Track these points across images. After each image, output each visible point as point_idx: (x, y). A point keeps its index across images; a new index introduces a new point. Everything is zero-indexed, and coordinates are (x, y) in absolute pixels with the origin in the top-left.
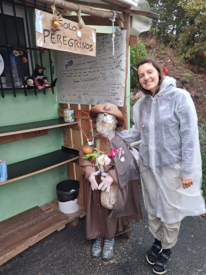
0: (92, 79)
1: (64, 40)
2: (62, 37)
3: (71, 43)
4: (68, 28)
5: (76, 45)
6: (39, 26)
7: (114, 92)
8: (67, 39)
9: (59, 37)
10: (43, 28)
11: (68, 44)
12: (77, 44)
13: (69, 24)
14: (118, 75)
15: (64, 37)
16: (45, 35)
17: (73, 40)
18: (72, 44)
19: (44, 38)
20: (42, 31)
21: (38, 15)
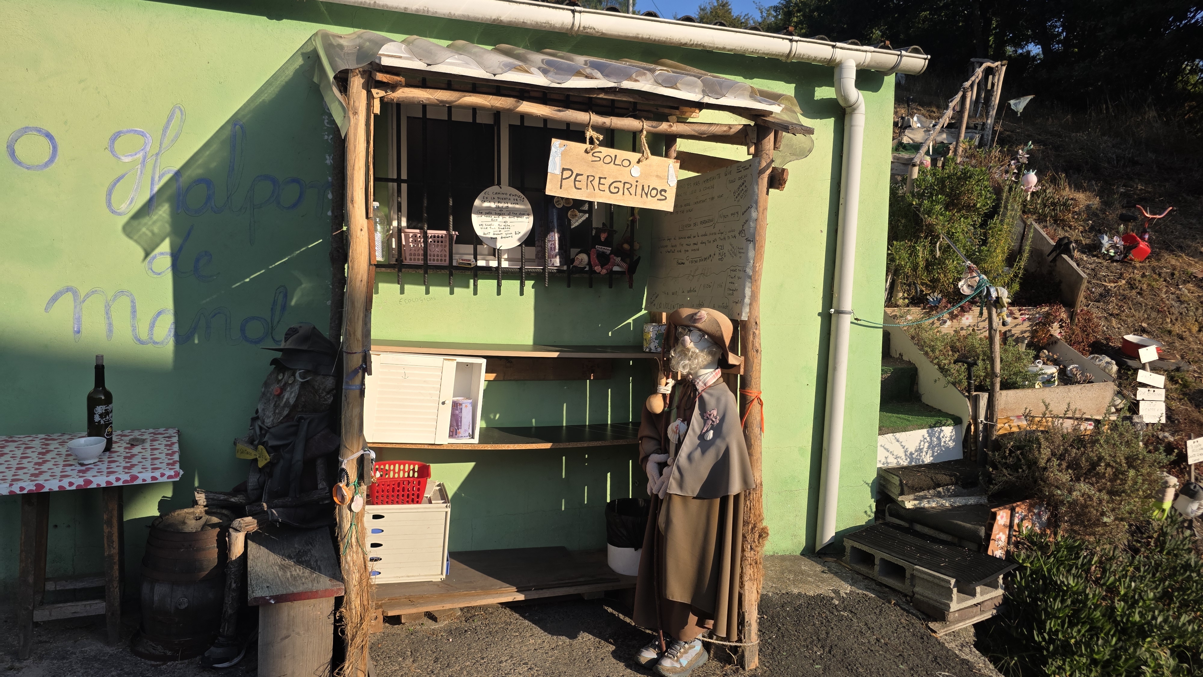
0: (705, 259)
1: (599, 183)
2: (597, 180)
3: (615, 187)
4: (613, 162)
5: (626, 190)
6: (555, 163)
7: (732, 287)
8: (607, 182)
9: (591, 178)
10: (562, 165)
11: (607, 190)
12: (628, 189)
13: (616, 156)
14: (741, 251)
15: (600, 178)
16: (564, 177)
17: (621, 182)
18: (617, 190)
19: (561, 181)
20: (558, 171)
21: (556, 148)
